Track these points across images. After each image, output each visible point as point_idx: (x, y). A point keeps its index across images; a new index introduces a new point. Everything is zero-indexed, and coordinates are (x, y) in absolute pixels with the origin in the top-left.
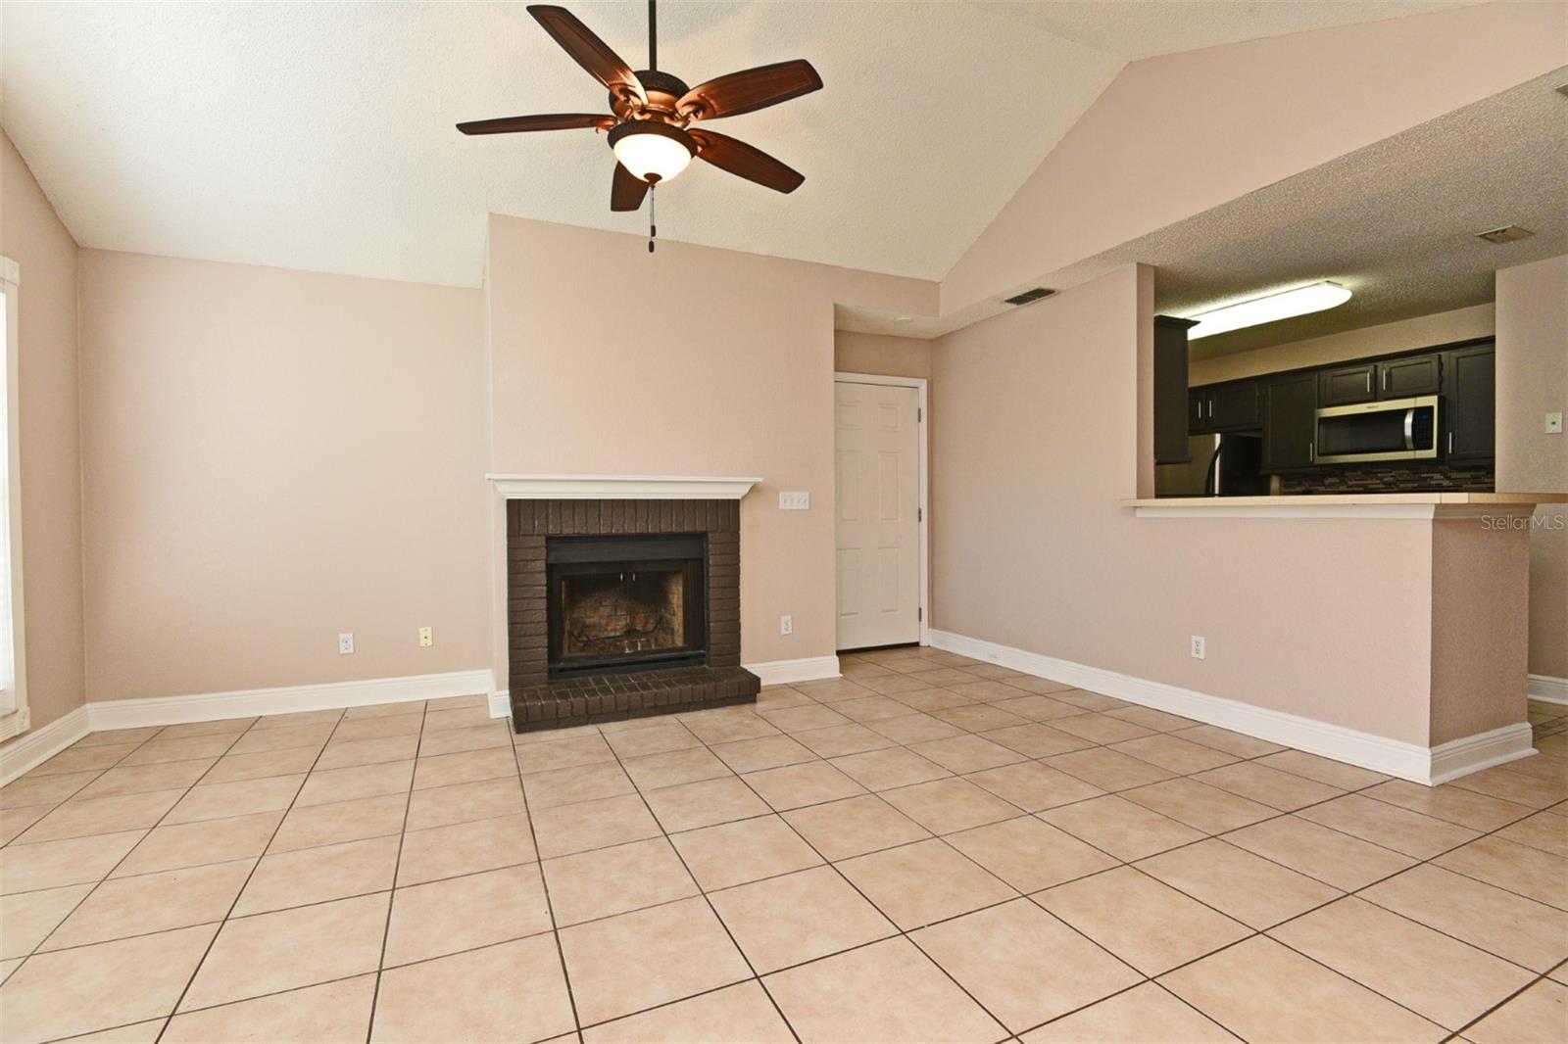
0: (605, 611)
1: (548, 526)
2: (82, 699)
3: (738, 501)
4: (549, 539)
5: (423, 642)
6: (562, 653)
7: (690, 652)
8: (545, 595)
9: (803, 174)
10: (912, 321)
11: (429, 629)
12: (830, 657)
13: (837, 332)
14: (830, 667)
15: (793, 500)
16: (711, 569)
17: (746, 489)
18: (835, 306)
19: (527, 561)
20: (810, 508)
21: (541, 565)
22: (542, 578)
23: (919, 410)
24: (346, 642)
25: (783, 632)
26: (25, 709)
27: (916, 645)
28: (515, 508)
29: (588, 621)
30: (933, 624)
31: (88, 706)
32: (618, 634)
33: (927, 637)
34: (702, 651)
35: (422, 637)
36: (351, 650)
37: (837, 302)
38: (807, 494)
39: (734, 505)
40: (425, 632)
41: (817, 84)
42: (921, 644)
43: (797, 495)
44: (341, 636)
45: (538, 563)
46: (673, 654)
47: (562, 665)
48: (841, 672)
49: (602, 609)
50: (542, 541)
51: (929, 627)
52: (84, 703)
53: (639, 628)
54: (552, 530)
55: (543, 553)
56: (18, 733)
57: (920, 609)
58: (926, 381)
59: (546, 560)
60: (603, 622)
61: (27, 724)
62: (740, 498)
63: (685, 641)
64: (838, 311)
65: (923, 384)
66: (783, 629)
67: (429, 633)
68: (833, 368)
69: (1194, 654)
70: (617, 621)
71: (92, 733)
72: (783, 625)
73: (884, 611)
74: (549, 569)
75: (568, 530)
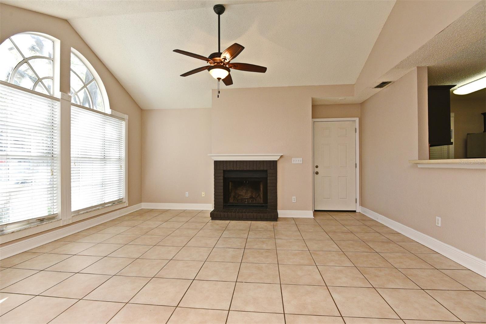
0: (244, 191)
1: (223, 167)
4: (224, 171)
6: (229, 201)
7: (264, 205)
8: (223, 185)
9: (266, 67)
10: (345, 99)
11: (204, 192)
12: (311, 211)
13: (312, 106)
14: (310, 214)
15: (297, 161)
16: (268, 181)
17: (279, 157)
18: (312, 98)
19: (218, 176)
20: (303, 163)
21: (222, 178)
22: (222, 181)
23: (356, 129)
24: (187, 194)
25: (293, 201)
26: (127, 202)
27: (355, 211)
28: (216, 163)
29: (240, 194)
30: (362, 205)
31: (142, 203)
32: (248, 198)
33: (359, 209)
35: (202, 195)
36: (188, 196)
37: (313, 97)
38: (302, 159)
39: (276, 161)
41: (243, 48)
42: (357, 211)
43: (297, 159)
44: (186, 193)
45: (221, 177)
46: (259, 205)
47: (228, 204)
48: (314, 216)
49: (244, 190)
50: (222, 171)
51: (360, 205)
52: (141, 202)
53: (254, 197)
54: (225, 169)
55: (222, 175)
56: (125, 206)
57: (356, 199)
58: (358, 118)
59: (223, 176)
60: (244, 194)
61: (127, 205)
62: (277, 160)
63: (263, 201)
64: (313, 100)
65: (357, 120)
66: (293, 200)
67: (204, 194)
68: (311, 118)
69: (437, 225)
70: (248, 194)
71: (142, 209)
73: (341, 198)
74: (225, 179)
75: (228, 169)
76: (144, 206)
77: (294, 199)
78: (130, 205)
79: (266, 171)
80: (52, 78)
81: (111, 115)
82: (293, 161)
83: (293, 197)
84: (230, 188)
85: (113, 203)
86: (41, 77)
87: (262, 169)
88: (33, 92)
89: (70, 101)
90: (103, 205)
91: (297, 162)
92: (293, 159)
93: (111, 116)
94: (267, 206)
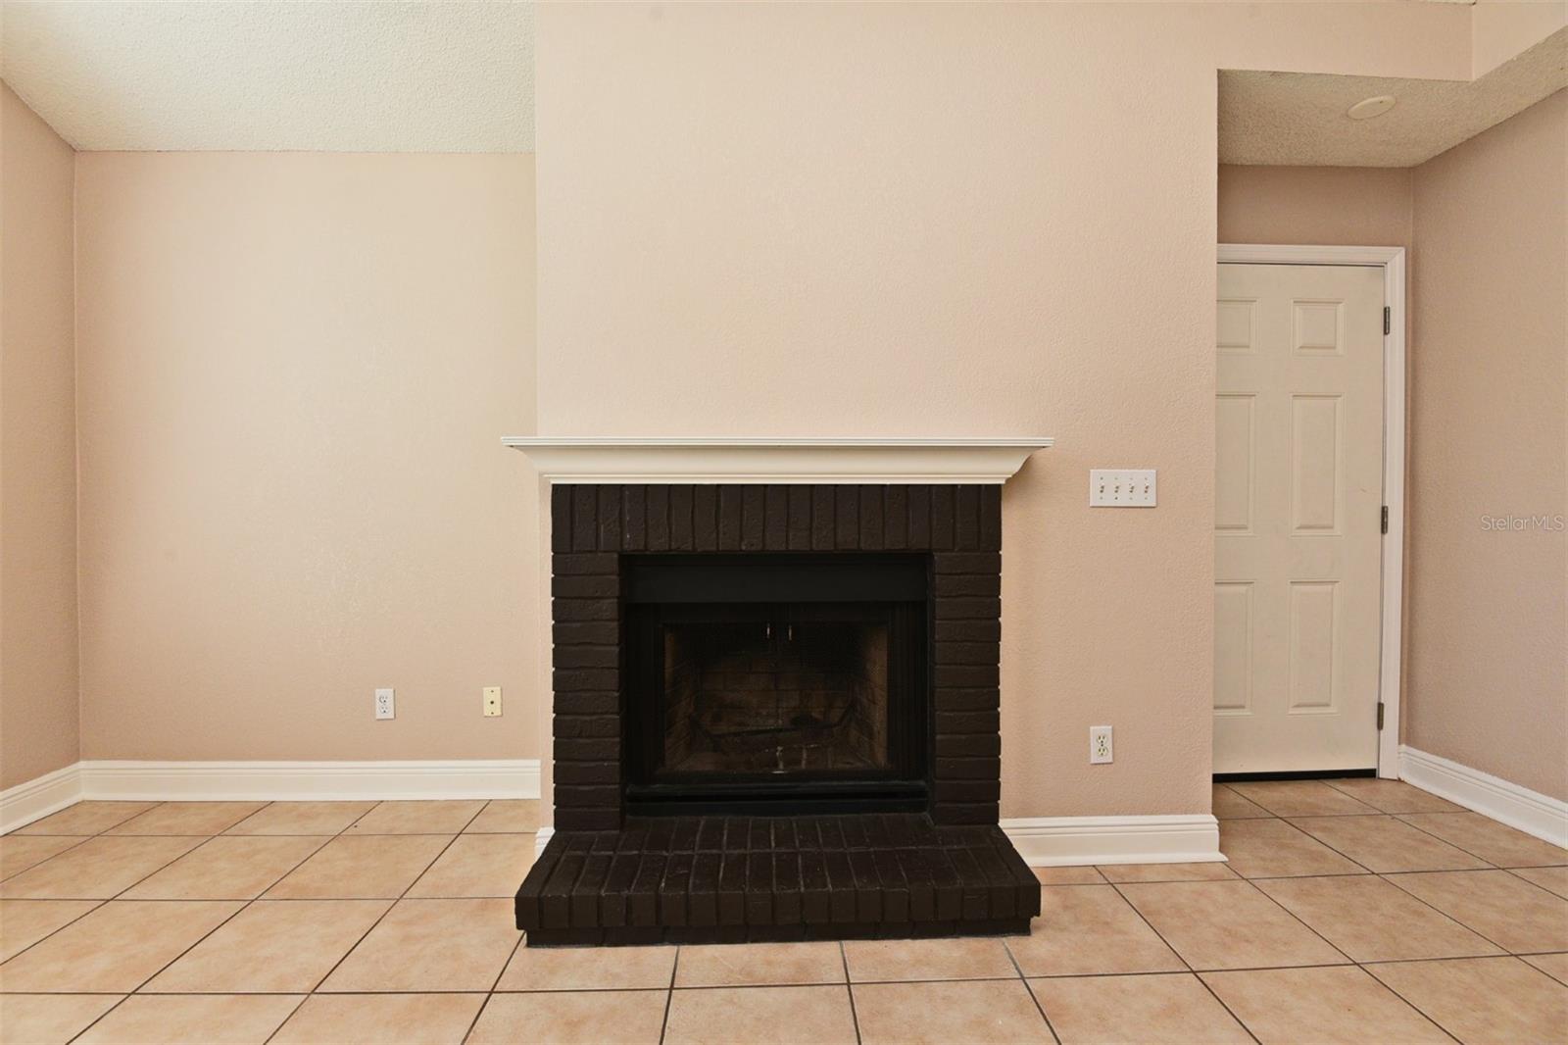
0: (758, 680)
1: (622, 534)
2: (74, 755)
3: (998, 487)
5: (488, 710)
7: (897, 784)
8: (616, 663)
11: (497, 689)
14: (1199, 837)
15: (1120, 487)
16: (938, 626)
17: (1014, 464)
19: (586, 598)
20: (1158, 502)
21: (609, 607)
22: (611, 631)
23: (1386, 311)
24: (384, 704)
25: (1095, 758)
27: (1370, 774)
28: (567, 500)
30: (1408, 736)
31: (82, 764)
33: (1394, 760)
34: (922, 783)
35: (487, 701)
36: (390, 715)
38: (1152, 474)
39: (989, 495)
40: (491, 694)
42: (1382, 774)
43: (1125, 476)
44: (379, 692)
45: (607, 604)
46: (868, 784)
48: (1222, 849)
49: (753, 678)
51: (1399, 742)
52: (77, 760)
54: (631, 541)
57: (1380, 706)
58: (1403, 250)
60: (755, 703)
62: (1003, 482)
63: (892, 757)
65: (1396, 260)
66: (1094, 751)
67: (496, 696)
70: (779, 702)
71: (83, 802)
72: (1094, 746)
73: (1298, 706)
74: (631, 613)
75: (658, 544)
77: (1101, 738)
79: (924, 558)
82: (1094, 490)
83: (1095, 730)
84: (667, 676)
87: (895, 542)
91: (1123, 498)
92: (1095, 475)
94: (924, 794)
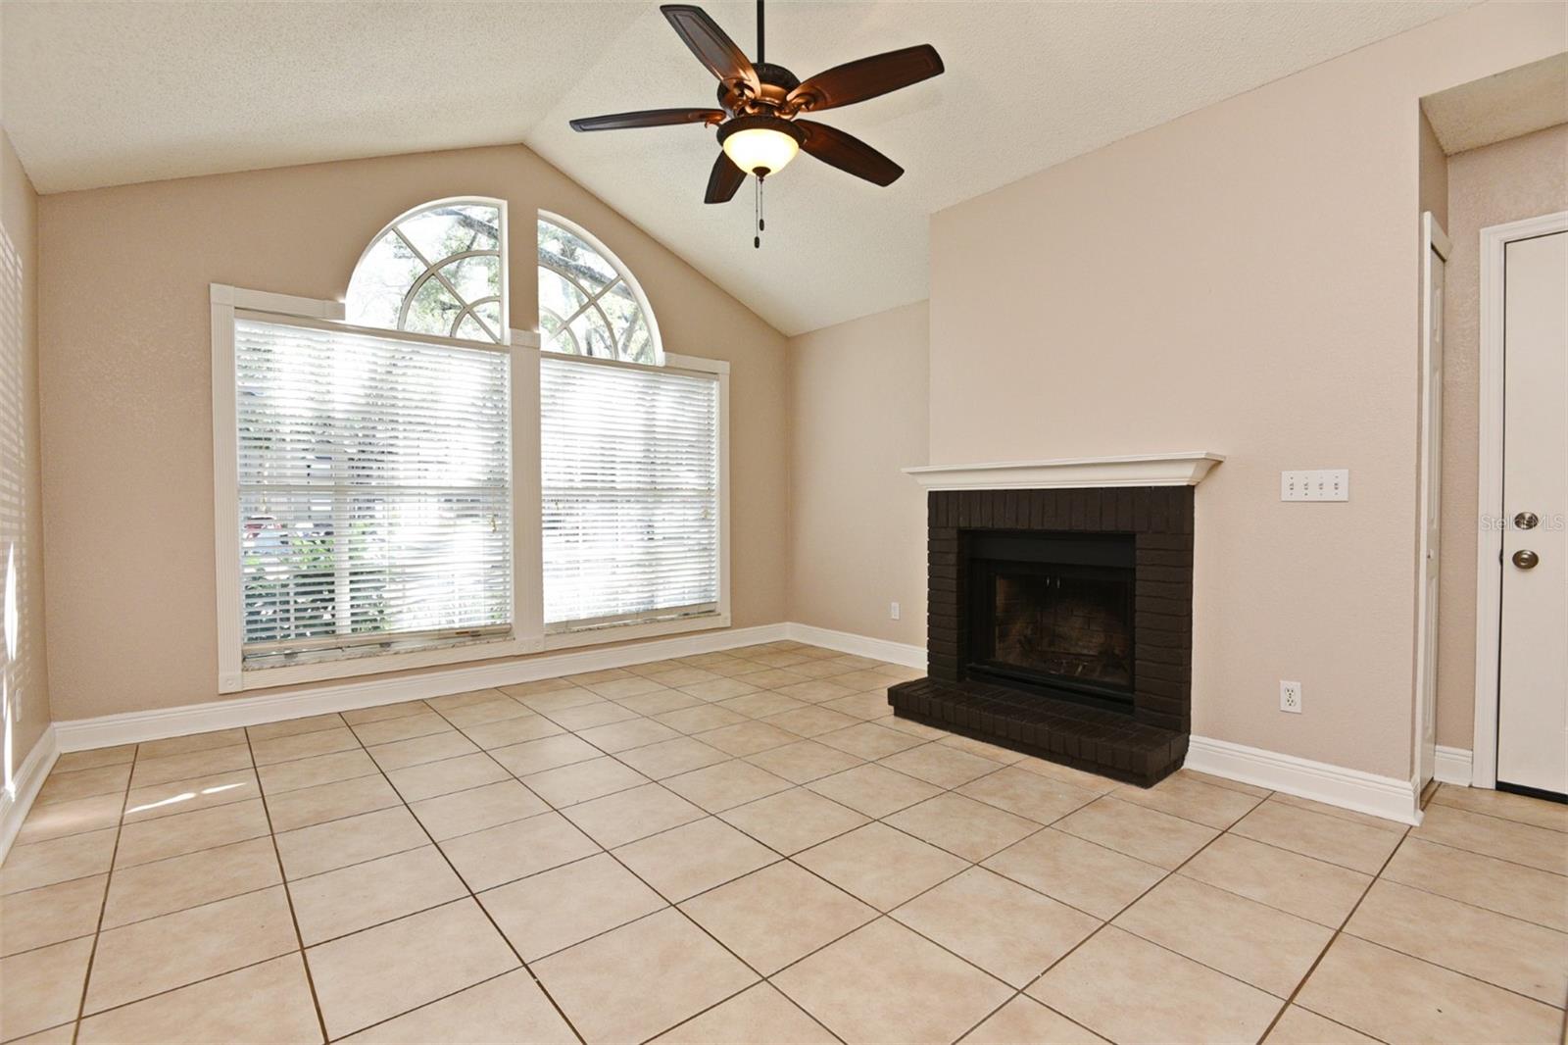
75: (976, 524)
76: (789, 632)
77: (1290, 692)
78: (736, 623)
79: (1128, 538)
80: (497, 299)
81: (666, 367)
82: (1285, 486)
84: (999, 605)
85: (686, 613)
86: (469, 301)
87: (1108, 526)
88: (451, 341)
89: (539, 348)
90: (650, 615)
91: (1314, 494)
92: (1286, 475)
93: (668, 369)
94: (1130, 702)
